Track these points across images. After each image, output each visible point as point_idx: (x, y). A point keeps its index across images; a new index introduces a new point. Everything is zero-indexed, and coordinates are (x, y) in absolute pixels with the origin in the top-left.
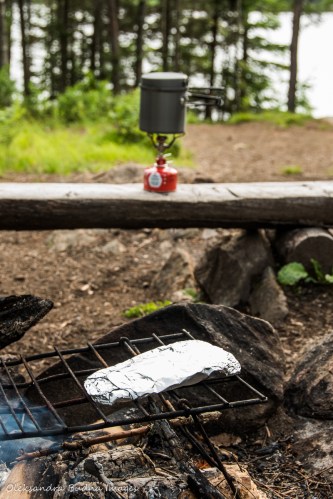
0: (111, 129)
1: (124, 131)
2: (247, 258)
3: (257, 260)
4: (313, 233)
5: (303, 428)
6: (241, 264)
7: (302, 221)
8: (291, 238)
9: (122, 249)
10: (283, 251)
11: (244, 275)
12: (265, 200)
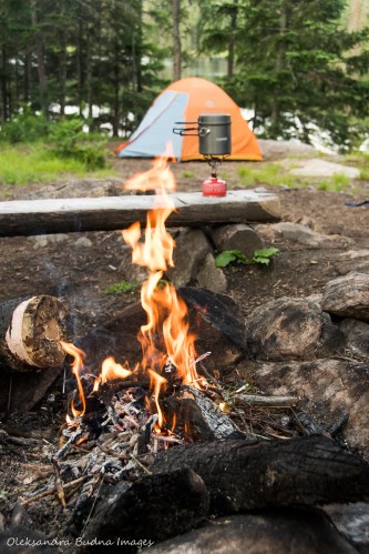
0: (53, 147)
1: (61, 149)
2: (193, 248)
3: (201, 249)
4: (241, 228)
5: (261, 368)
6: (190, 253)
7: (231, 220)
8: (225, 232)
9: (89, 243)
10: (219, 242)
11: (193, 260)
12: (206, 205)
